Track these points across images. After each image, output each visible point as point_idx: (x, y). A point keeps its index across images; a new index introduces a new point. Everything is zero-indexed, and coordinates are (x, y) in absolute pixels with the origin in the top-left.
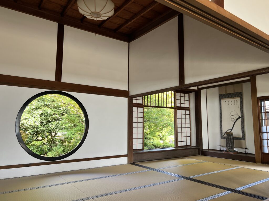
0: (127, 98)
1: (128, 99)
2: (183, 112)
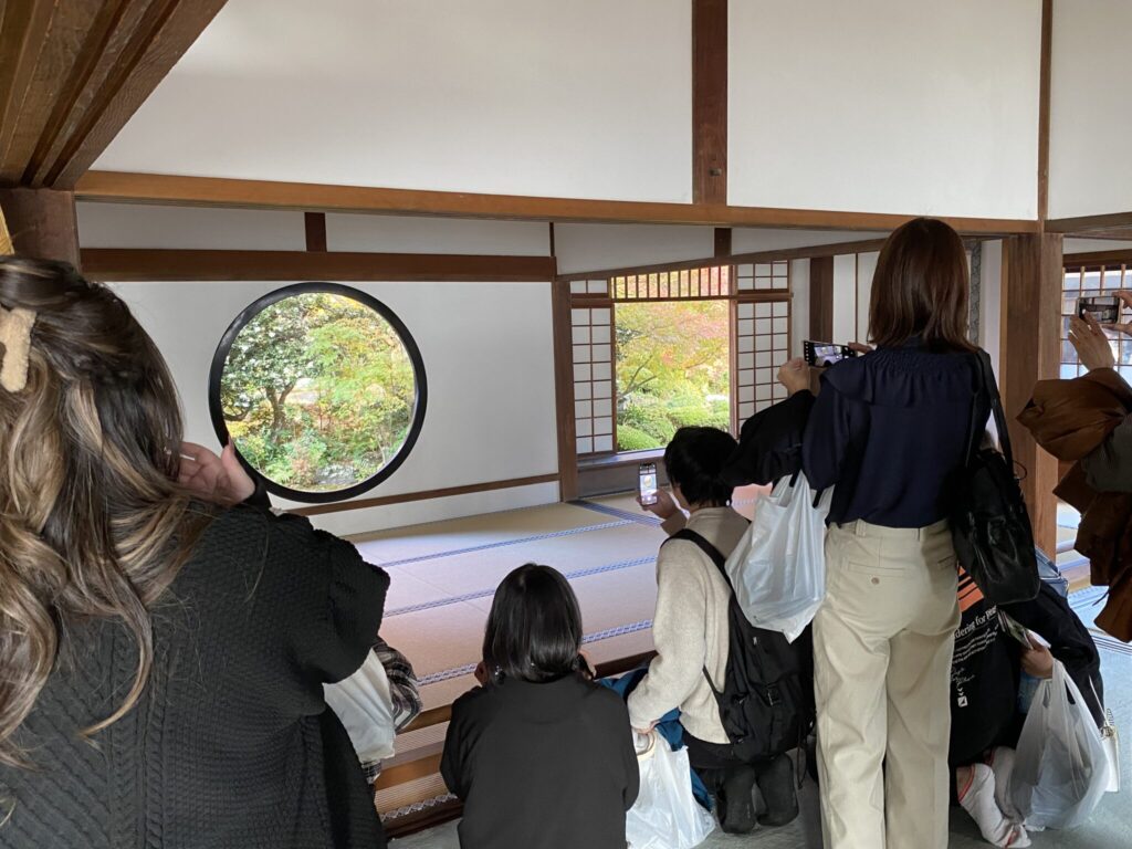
0: (549, 284)
1: (553, 288)
2: (763, 308)
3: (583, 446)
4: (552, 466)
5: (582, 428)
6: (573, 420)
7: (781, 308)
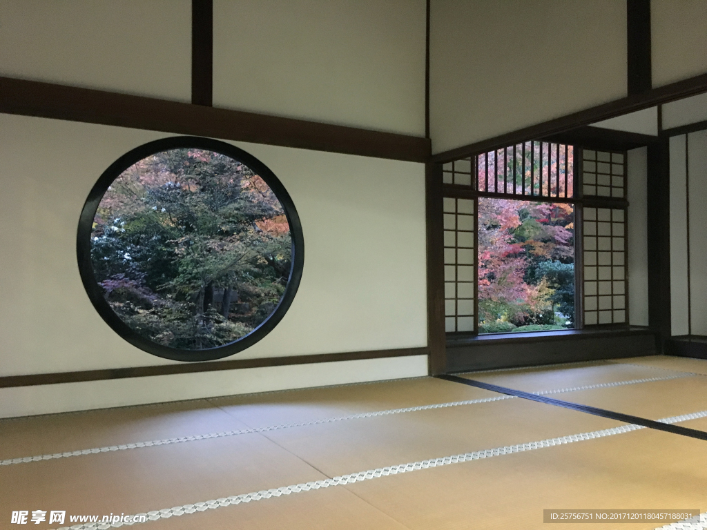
0: (423, 164)
1: (427, 168)
2: (604, 213)
3: (449, 326)
4: (421, 340)
5: (449, 308)
6: (443, 298)
7: (618, 214)
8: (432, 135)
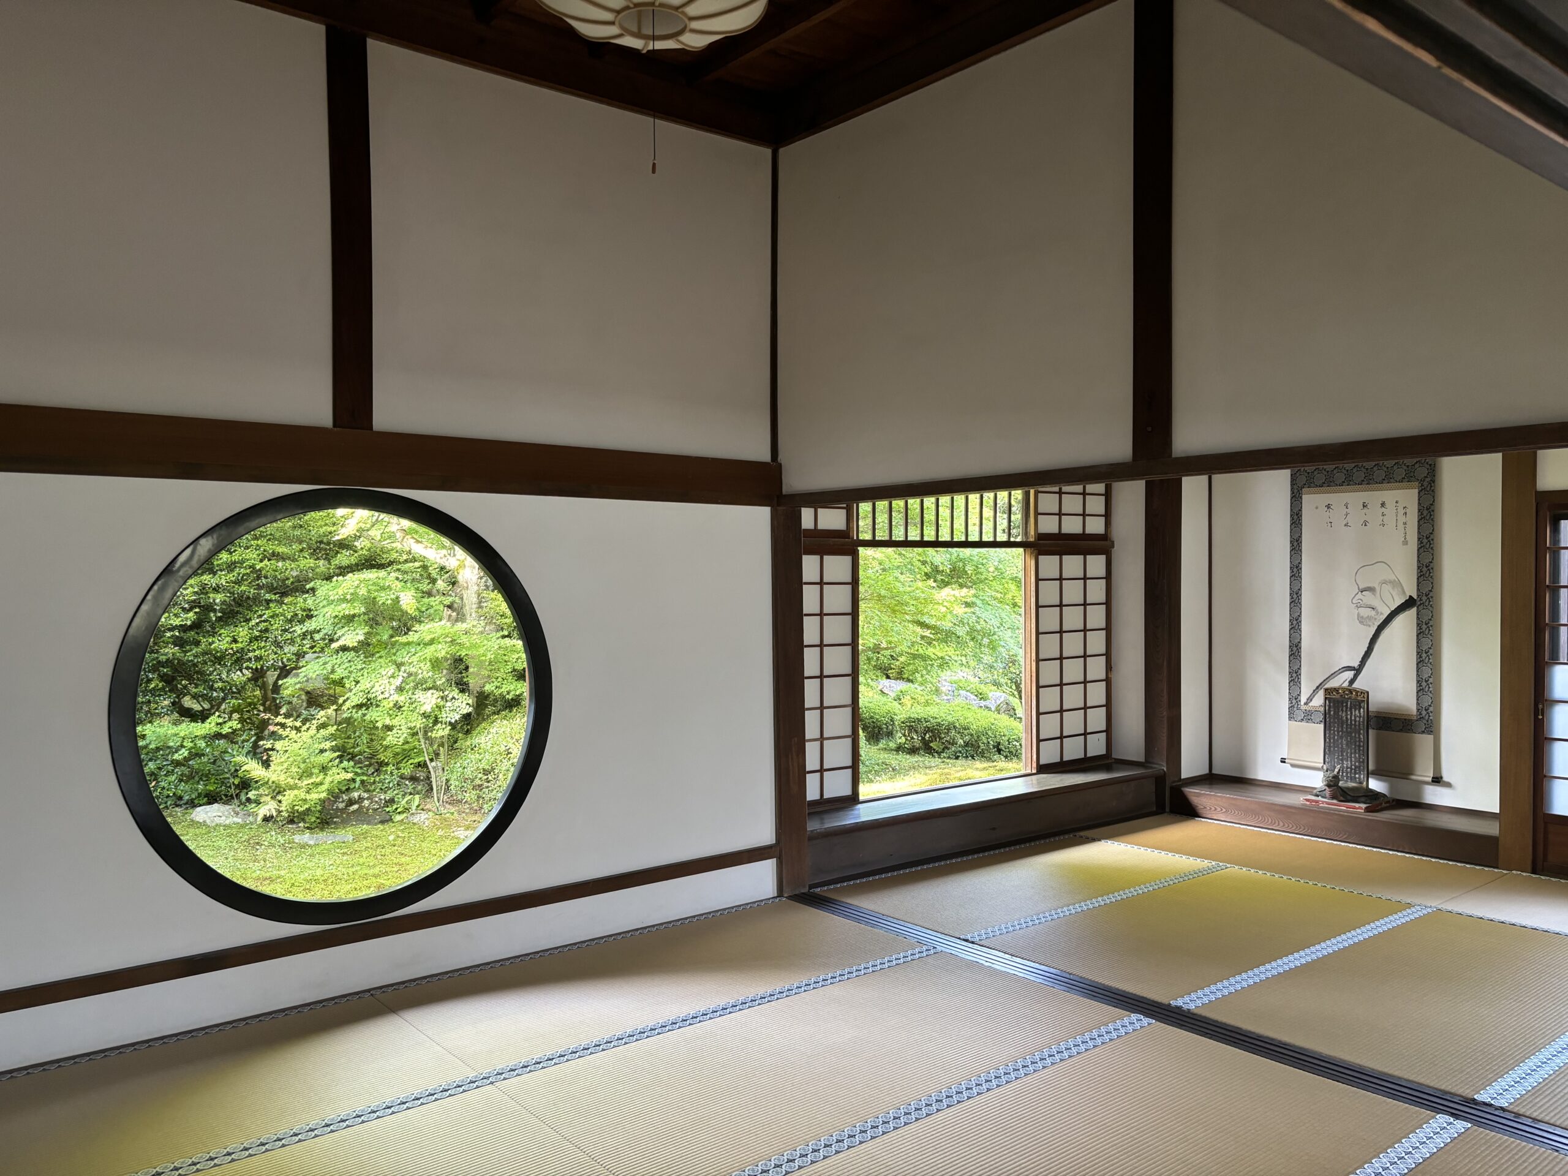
0: (766, 510)
1: (774, 516)
2: (1073, 564)
3: (811, 789)
4: (764, 833)
5: (811, 757)
6: (802, 740)
8: (782, 458)
